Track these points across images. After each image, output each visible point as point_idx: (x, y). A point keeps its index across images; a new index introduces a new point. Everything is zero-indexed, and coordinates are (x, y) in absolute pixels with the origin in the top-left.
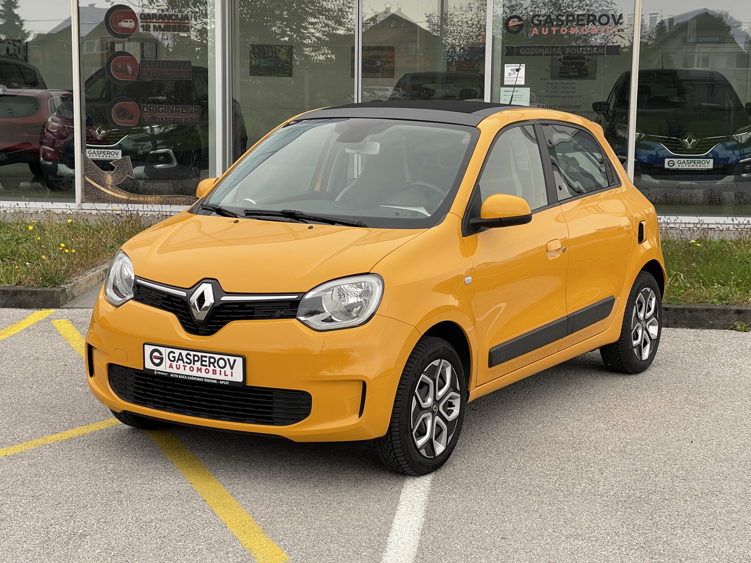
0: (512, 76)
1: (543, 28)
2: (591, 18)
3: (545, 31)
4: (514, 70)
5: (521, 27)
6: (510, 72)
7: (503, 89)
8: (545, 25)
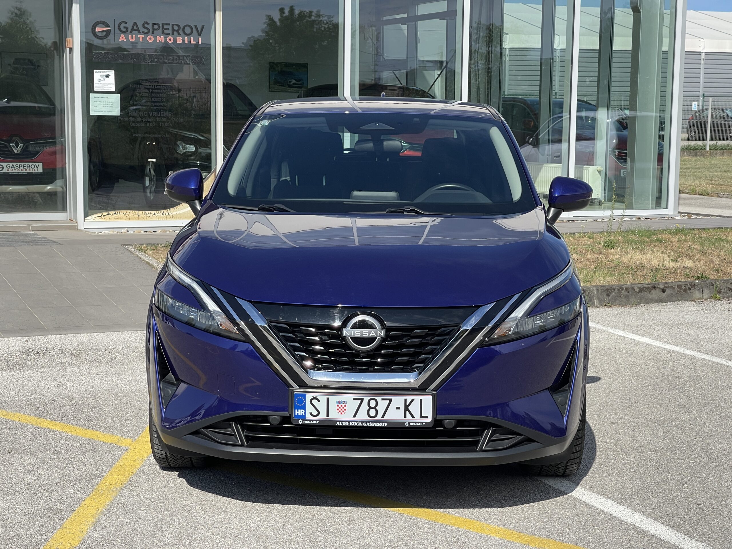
0: (102, 82)
1: (130, 35)
2: (176, 28)
3: (132, 38)
4: (103, 76)
5: (108, 33)
6: (100, 78)
7: (92, 95)
8: (131, 32)
